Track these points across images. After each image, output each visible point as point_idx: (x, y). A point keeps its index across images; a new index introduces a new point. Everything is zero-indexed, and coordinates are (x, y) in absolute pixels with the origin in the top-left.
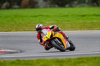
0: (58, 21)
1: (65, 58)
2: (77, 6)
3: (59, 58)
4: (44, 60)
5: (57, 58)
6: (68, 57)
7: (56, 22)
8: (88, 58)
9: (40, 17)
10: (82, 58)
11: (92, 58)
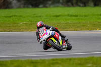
0: (31, 21)
1: (39, 59)
2: (51, 6)
3: (33, 59)
4: (18, 61)
5: (30, 59)
6: (43, 59)
7: (30, 22)
8: (62, 59)
9: (14, 17)
10: (57, 59)
11: (67, 59)
